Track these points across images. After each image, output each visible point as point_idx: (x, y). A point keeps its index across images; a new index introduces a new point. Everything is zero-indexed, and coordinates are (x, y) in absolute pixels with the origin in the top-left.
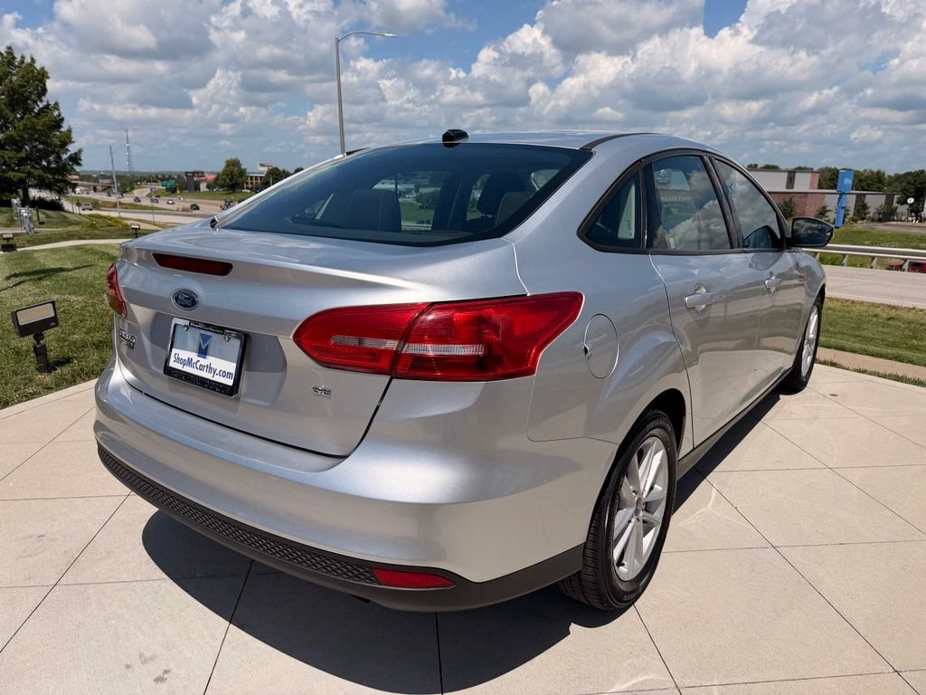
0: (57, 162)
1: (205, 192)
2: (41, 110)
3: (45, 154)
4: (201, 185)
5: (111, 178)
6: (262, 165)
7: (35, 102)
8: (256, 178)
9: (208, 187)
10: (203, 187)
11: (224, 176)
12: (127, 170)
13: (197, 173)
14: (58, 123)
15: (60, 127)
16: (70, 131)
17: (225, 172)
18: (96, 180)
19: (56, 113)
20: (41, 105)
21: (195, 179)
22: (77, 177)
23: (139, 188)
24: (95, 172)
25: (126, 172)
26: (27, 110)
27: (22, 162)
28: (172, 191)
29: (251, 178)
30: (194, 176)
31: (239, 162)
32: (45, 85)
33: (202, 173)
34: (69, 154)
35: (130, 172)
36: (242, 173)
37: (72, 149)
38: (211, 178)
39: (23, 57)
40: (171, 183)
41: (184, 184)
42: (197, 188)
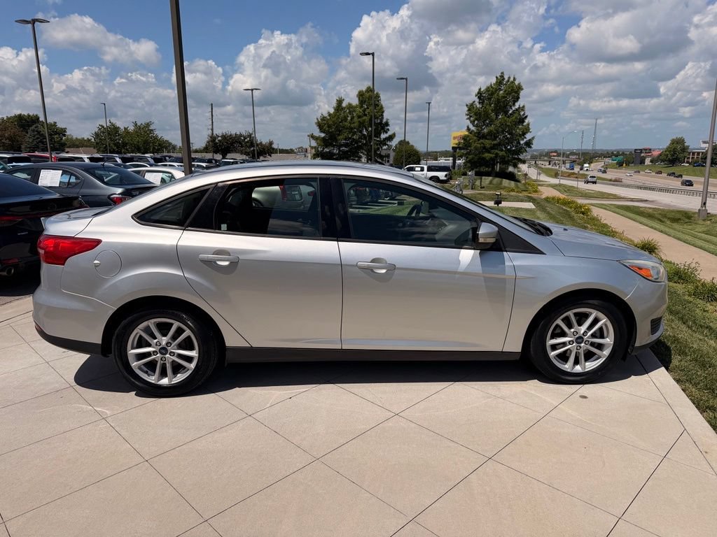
0: (516, 146)
1: (648, 165)
2: (514, 112)
3: (510, 141)
4: (646, 160)
5: (578, 154)
6: (704, 142)
7: (511, 107)
8: (698, 153)
9: (651, 161)
10: (648, 161)
11: (668, 153)
12: (591, 148)
13: (646, 150)
14: (522, 120)
15: (524, 122)
16: (528, 124)
17: (668, 149)
18: (568, 156)
19: (522, 113)
20: (514, 109)
21: (642, 155)
22: (555, 154)
23: (597, 162)
24: (568, 150)
25: (589, 150)
26: (506, 113)
27: (494, 147)
28: (620, 164)
29: (694, 153)
30: (641, 152)
31: (683, 140)
32: (519, 94)
33: (650, 150)
34: (525, 140)
35: (593, 150)
36: (684, 149)
37: (528, 136)
38: (656, 153)
39: (509, 78)
40: (620, 158)
41: (632, 159)
42: (642, 162)
